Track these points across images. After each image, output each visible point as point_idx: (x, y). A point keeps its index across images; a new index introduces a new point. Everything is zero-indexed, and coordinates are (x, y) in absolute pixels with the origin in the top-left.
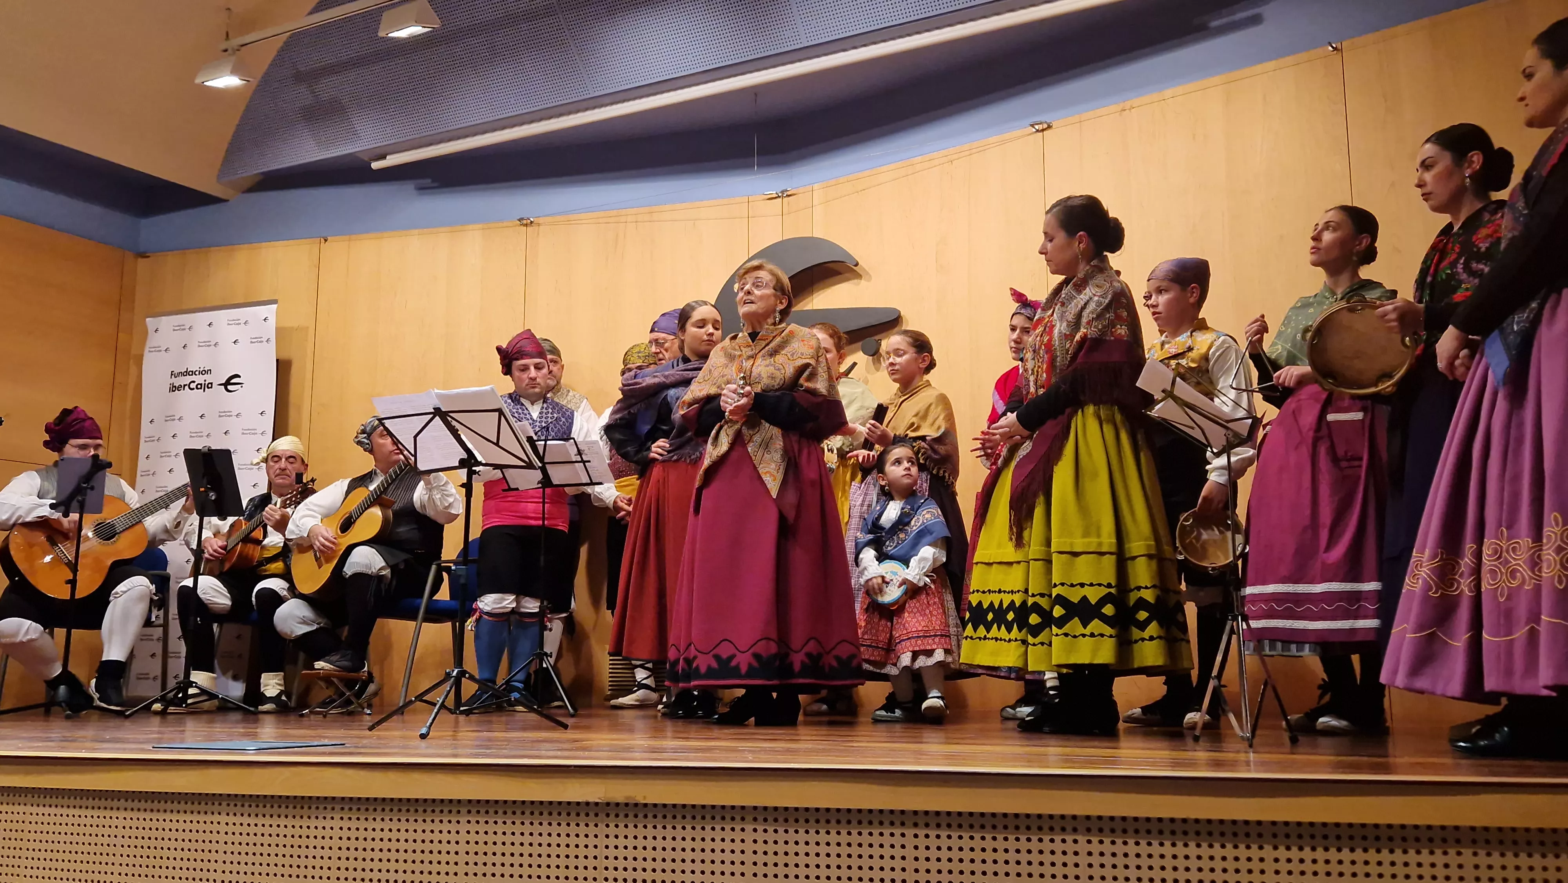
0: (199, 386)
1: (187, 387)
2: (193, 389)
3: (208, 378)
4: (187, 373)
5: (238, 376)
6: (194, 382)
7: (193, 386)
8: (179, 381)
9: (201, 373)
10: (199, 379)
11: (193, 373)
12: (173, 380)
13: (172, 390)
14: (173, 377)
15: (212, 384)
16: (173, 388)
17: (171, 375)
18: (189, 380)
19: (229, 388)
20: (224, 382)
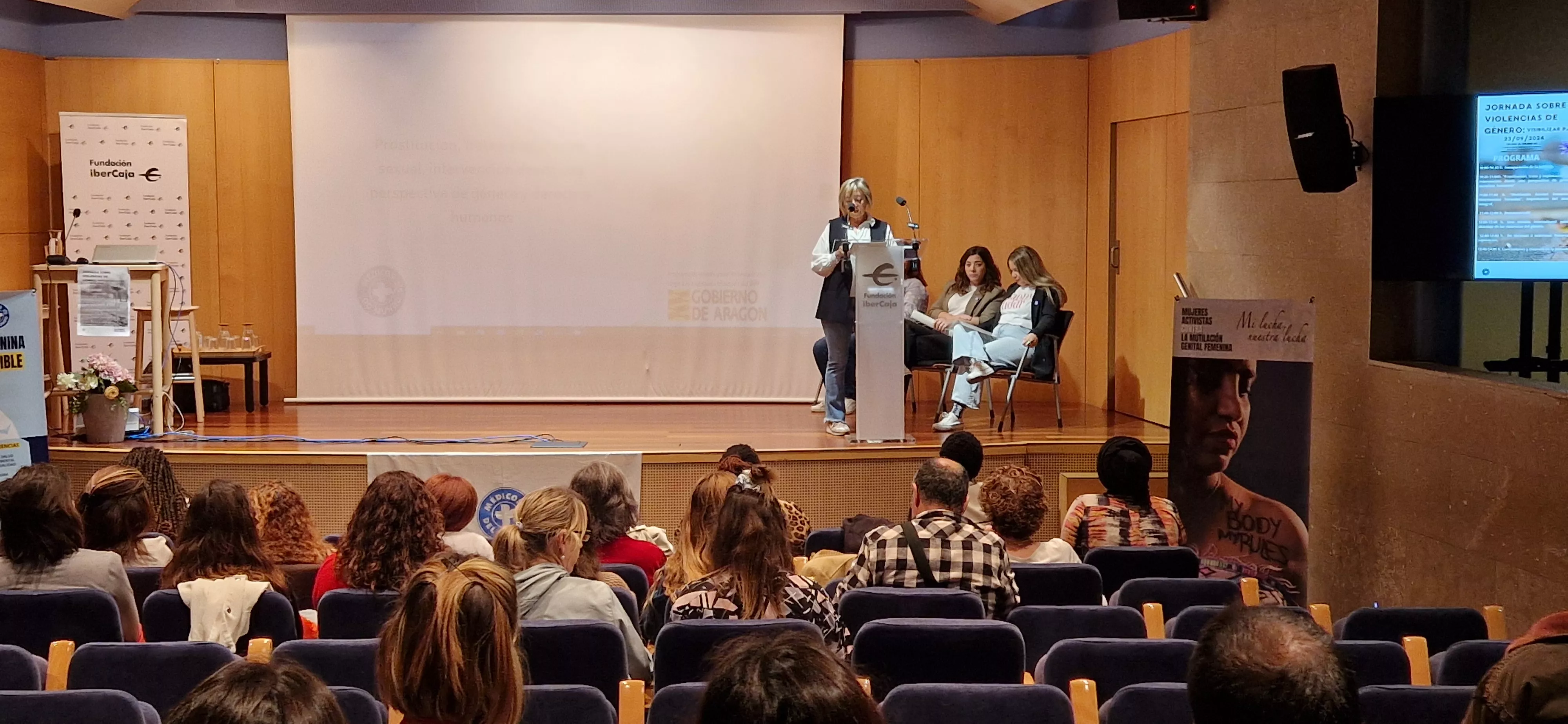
0: (121, 175)
1: (111, 175)
2: (117, 176)
3: (130, 169)
4: (109, 163)
5: (155, 169)
6: (116, 171)
7: (116, 173)
8: (100, 169)
9: (121, 164)
10: (121, 169)
11: (115, 164)
12: (93, 167)
13: (95, 175)
14: (93, 164)
15: (133, 173)
16: (95, 173)
17: (91, 163)
18: (111, 169)
19: (150, 178)
20: (145, 173)
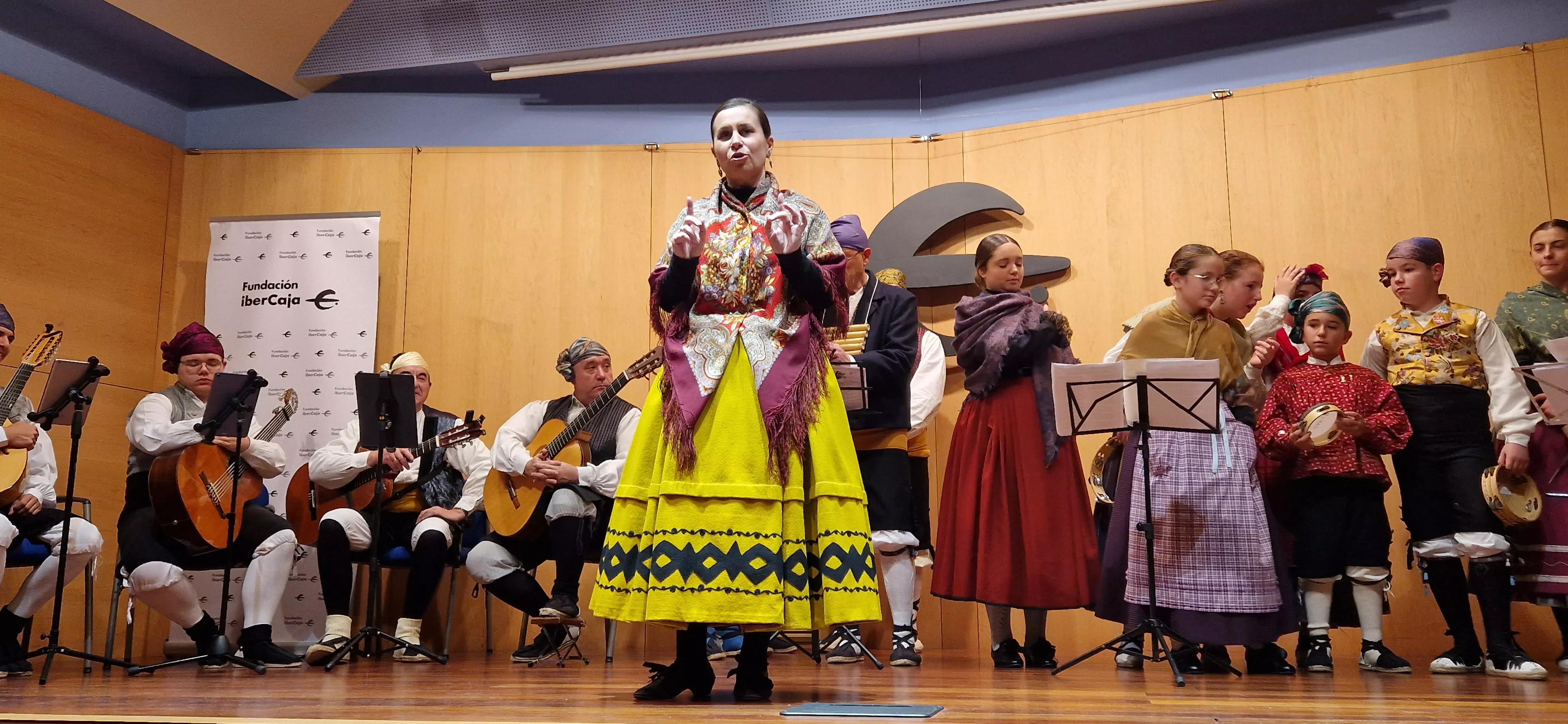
0: (282, 301)
1: (266, 302)
2: (275, 304)
3: (294, 293)
4: (266, 286)
5: (333, 292)
6: (276, 296)
7: (273, 300)
8: (253, 295)
9: (282, 286)
10: (283, 293)
11: (275, 286)
12: (247, 292)
13: (247, 304)
14: (246, 289)
15: (298, 299)
16: (247, 302)
17: (245, 287)
18: (267, 293)
19: (322, 304)
20: (315, 298)
